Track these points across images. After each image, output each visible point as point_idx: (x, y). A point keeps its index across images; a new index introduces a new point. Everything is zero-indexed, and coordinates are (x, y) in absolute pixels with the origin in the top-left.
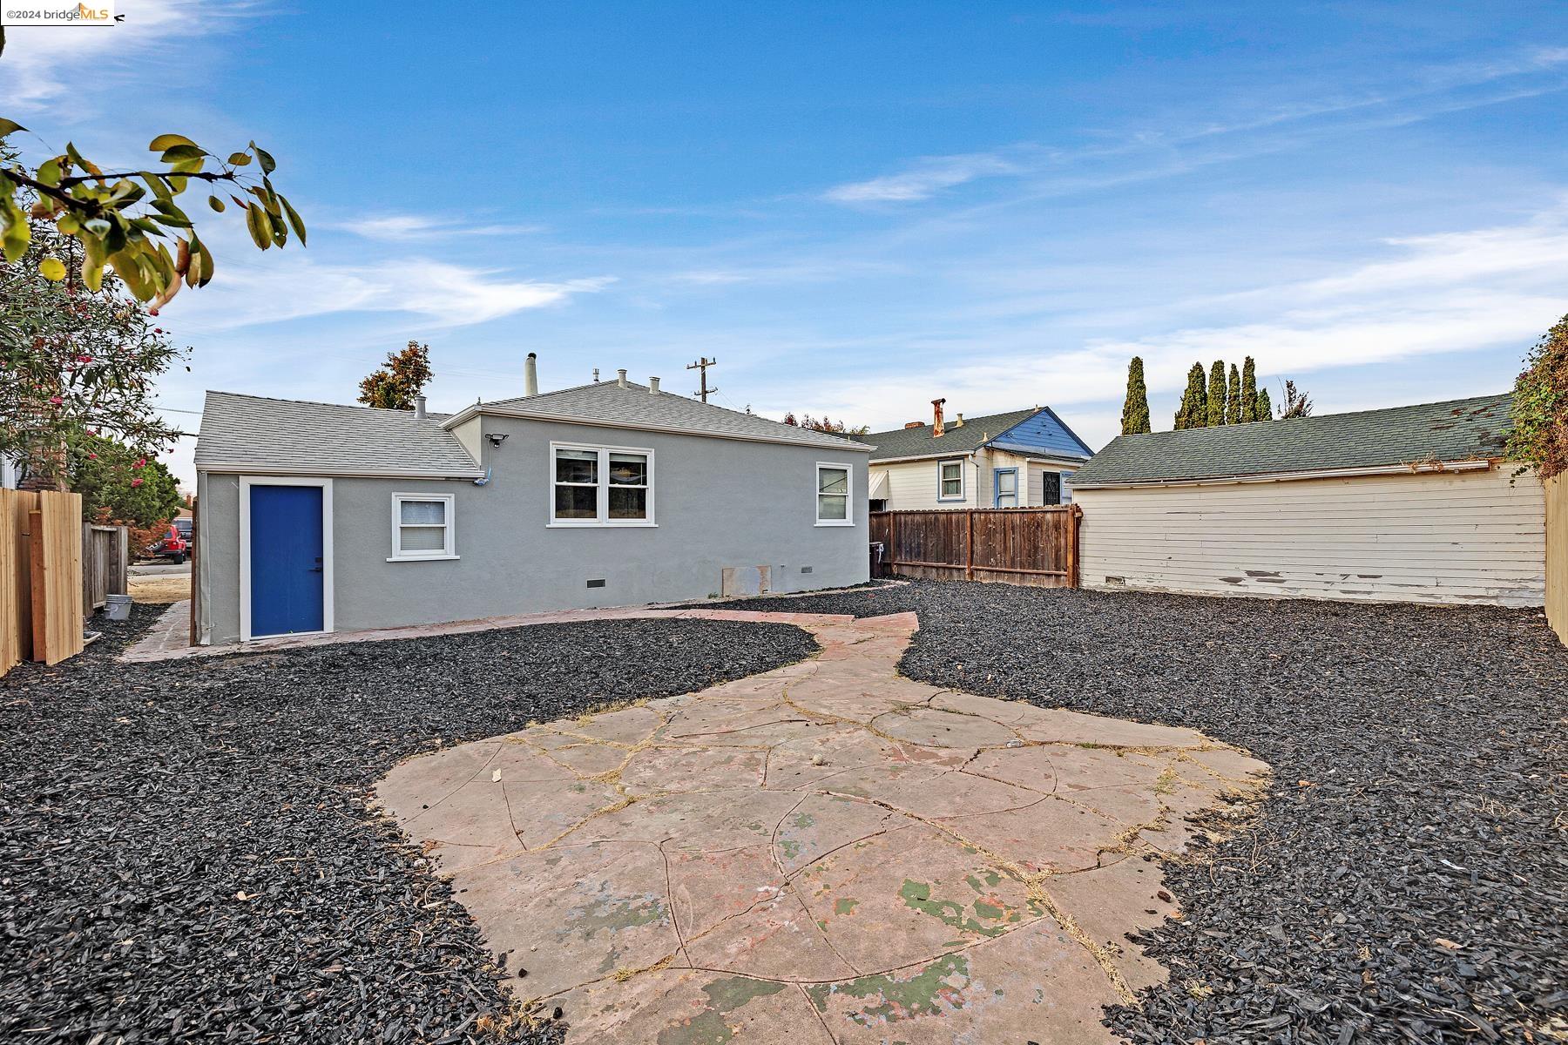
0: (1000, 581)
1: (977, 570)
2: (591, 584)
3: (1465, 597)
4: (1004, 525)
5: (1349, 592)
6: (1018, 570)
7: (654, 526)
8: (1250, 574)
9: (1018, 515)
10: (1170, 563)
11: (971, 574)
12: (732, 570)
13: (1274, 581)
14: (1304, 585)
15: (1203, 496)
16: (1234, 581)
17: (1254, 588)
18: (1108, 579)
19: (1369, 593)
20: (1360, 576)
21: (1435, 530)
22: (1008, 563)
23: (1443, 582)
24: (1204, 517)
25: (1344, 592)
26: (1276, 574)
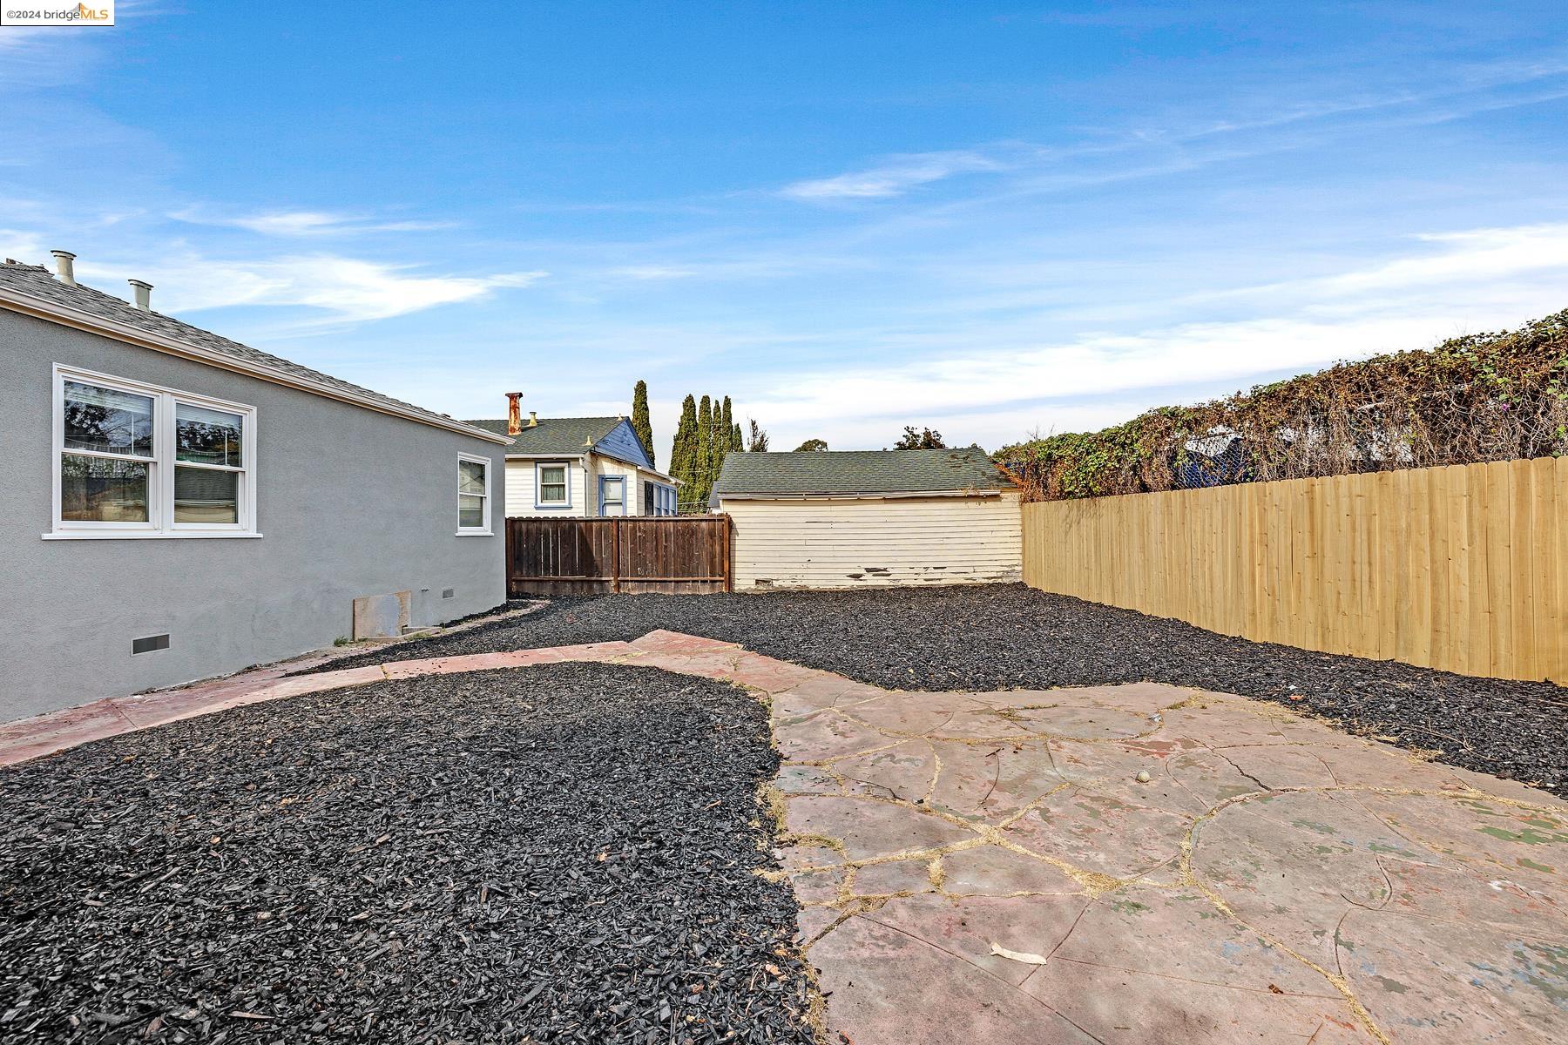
0: (652, 591)
1: (624, 581)
2: (140, 646)
3: (987, 578)
4: (656, 533)
5: (932, 580)
6: (672, 579)
7: (254, 534)
8: (868, 570)
9: (671, 523)
10: (810, 565)
11: (618, 587)
12: (366, 600)
13: (883, 575)
14: (902, 577)
15: (834, 508)
16: (857, 577)
17: (871, 581)
18: (757, 582)
19: (940, 579)
20: (935, 568)
21: (973, 535)
22: (661, 571)
23: (977, 569)
24: (834, 525)
25: (926, 580)
26: (885, 570)
